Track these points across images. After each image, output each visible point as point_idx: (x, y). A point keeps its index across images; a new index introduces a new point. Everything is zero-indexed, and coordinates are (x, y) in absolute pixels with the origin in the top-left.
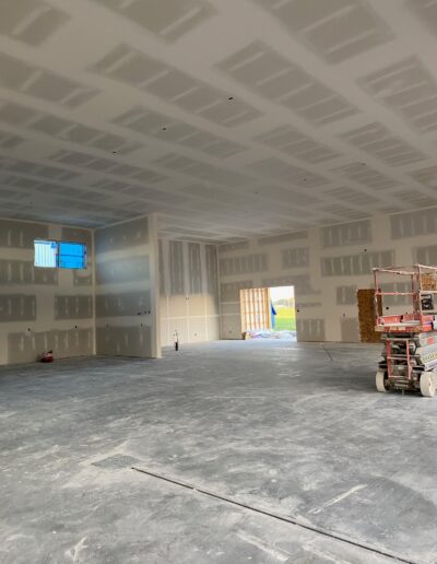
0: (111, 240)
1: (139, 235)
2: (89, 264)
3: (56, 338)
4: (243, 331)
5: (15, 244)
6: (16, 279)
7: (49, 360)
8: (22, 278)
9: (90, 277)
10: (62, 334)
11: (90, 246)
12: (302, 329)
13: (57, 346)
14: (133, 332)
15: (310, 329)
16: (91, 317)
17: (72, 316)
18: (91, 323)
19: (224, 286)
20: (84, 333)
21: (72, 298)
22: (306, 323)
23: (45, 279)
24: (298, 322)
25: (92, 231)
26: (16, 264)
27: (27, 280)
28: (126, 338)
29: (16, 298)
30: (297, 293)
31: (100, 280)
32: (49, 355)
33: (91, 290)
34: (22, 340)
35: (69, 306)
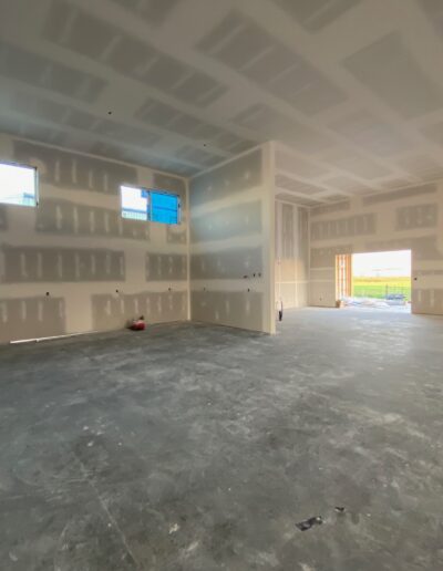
0: (210, 188)
1: (247, 176)
2: (184, 219)
3: (148, 301)
4: (337, 299)
5: (99, 188)
6: (100, 232)
7: (140, 328)
8: (107, 229)
9: (184, 234)
10: (154, 296)
11: (184, 199)
12: (420, 299)
13: (149, 311)
14: (236, 298)
15: (432, 301)
16: (185, 279)
17: (166, 277)
18: (185, 286)
19: (314, 251)
20: (178, 296)
21: (165, 257)
22: (426, 293)
23: (135, 233)
24: (414, 292)
25: (186, 181)
26: (100, 212)
27: (114, 233)
28: (228, 305)
29: (100, 254)
30: (415, 259)
31: (195, 238)
32: (140, 322)
33: (185, 249)
34: (109, 302)
35: (162, 266)
